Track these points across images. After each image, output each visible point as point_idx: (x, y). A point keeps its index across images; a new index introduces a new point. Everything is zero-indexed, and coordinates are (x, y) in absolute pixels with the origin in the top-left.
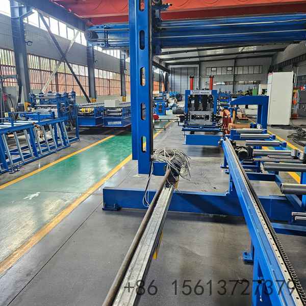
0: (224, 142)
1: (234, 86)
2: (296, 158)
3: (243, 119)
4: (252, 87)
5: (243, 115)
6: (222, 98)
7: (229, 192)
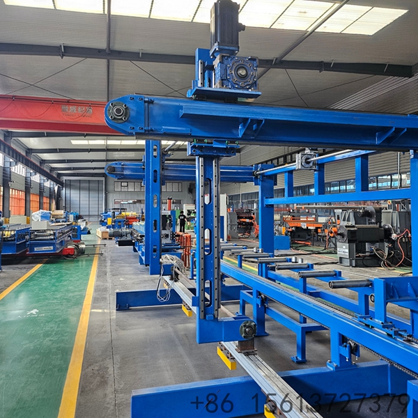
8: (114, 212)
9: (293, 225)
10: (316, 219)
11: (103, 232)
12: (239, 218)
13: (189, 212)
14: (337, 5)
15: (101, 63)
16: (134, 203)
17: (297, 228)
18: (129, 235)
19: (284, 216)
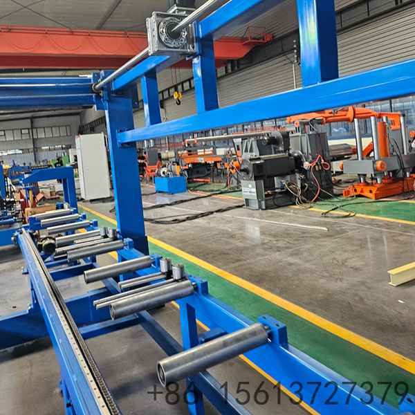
0: (19, 236)
1: (35, 155)
2: (106, 236)
3: (52, 199)
4: (61, 153)
5: (51, 192)
6: (17, 173)
7: (32, 306)
10: (214, 152)
19: (179, 152)
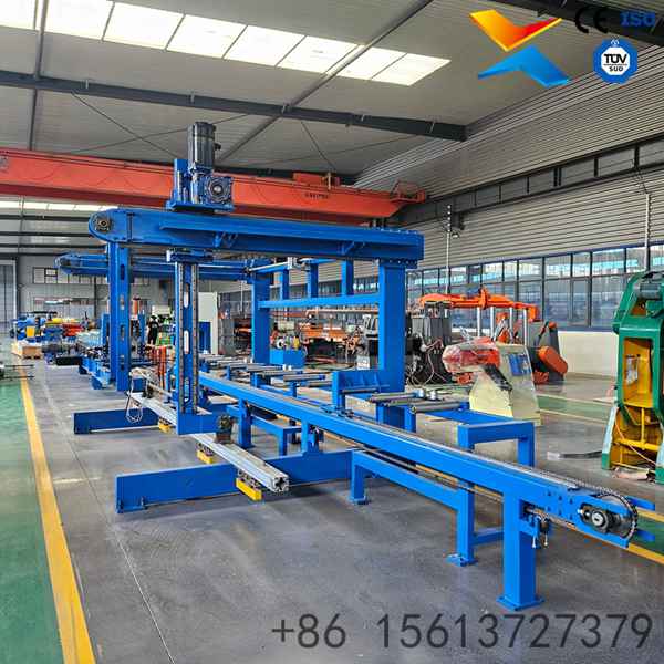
8: (39, 318)
9: (310, 336)
10: (344, 328)
11: (24, 348)
12: (237, 326)
13: (162, 318)
14: (361, 47)
15: (24, 95)
16: (67, 303)
17: (315, 339)
18: (73, 350)
19: (301, 324)
